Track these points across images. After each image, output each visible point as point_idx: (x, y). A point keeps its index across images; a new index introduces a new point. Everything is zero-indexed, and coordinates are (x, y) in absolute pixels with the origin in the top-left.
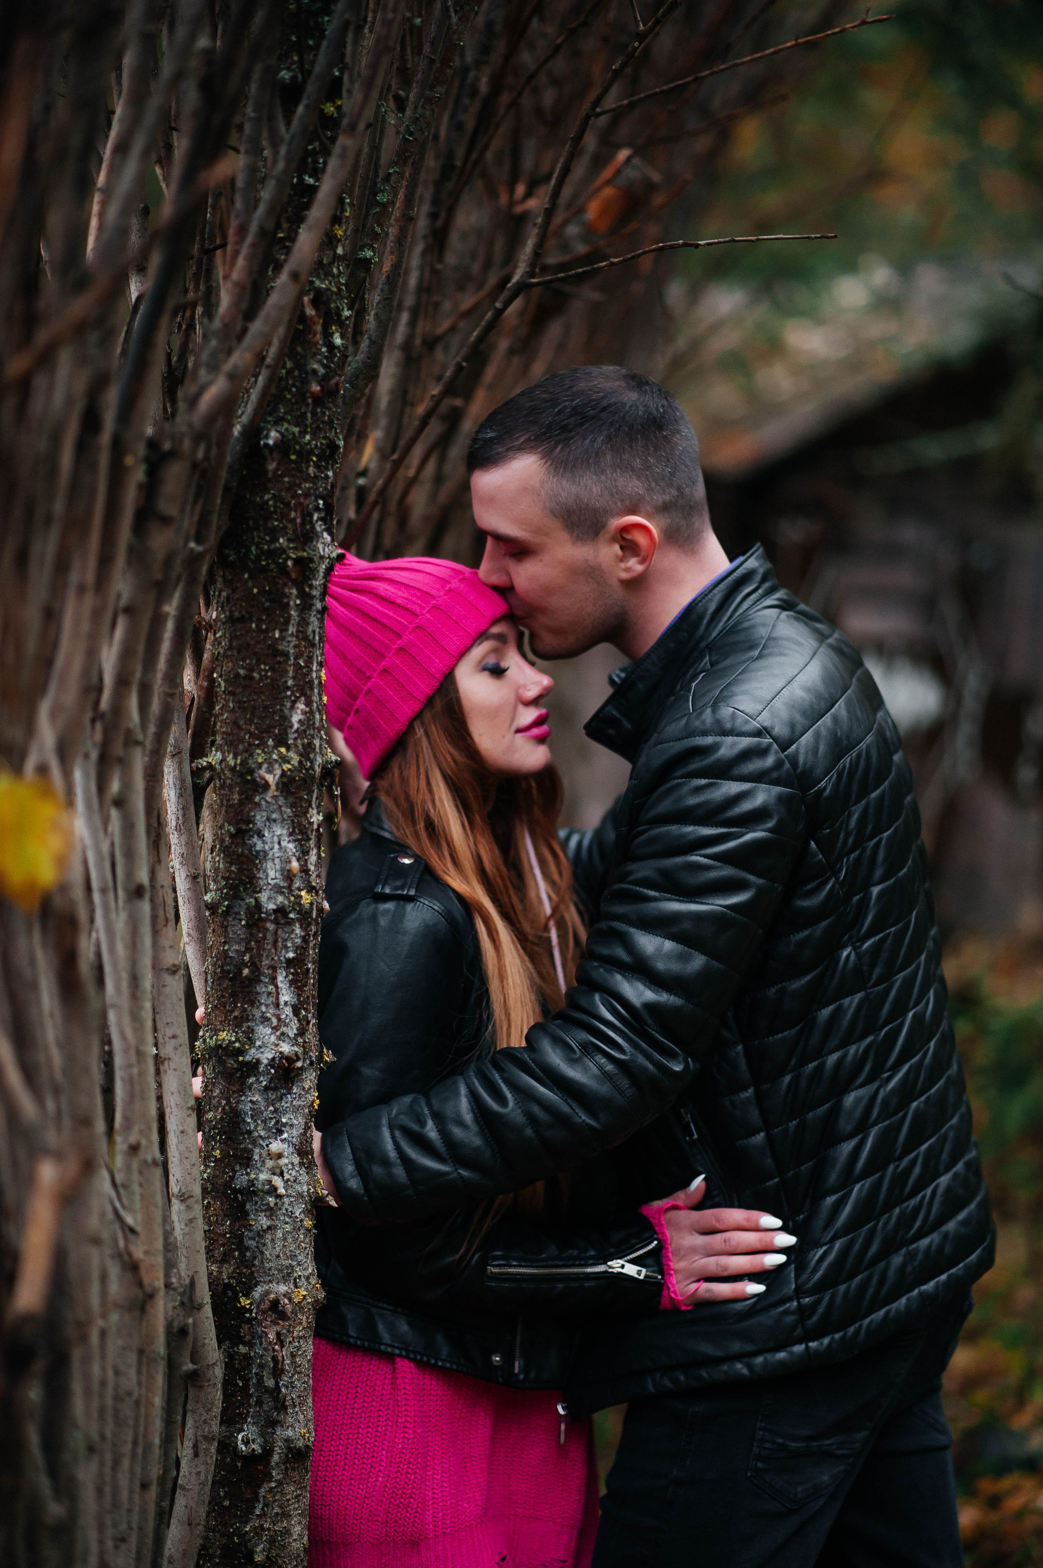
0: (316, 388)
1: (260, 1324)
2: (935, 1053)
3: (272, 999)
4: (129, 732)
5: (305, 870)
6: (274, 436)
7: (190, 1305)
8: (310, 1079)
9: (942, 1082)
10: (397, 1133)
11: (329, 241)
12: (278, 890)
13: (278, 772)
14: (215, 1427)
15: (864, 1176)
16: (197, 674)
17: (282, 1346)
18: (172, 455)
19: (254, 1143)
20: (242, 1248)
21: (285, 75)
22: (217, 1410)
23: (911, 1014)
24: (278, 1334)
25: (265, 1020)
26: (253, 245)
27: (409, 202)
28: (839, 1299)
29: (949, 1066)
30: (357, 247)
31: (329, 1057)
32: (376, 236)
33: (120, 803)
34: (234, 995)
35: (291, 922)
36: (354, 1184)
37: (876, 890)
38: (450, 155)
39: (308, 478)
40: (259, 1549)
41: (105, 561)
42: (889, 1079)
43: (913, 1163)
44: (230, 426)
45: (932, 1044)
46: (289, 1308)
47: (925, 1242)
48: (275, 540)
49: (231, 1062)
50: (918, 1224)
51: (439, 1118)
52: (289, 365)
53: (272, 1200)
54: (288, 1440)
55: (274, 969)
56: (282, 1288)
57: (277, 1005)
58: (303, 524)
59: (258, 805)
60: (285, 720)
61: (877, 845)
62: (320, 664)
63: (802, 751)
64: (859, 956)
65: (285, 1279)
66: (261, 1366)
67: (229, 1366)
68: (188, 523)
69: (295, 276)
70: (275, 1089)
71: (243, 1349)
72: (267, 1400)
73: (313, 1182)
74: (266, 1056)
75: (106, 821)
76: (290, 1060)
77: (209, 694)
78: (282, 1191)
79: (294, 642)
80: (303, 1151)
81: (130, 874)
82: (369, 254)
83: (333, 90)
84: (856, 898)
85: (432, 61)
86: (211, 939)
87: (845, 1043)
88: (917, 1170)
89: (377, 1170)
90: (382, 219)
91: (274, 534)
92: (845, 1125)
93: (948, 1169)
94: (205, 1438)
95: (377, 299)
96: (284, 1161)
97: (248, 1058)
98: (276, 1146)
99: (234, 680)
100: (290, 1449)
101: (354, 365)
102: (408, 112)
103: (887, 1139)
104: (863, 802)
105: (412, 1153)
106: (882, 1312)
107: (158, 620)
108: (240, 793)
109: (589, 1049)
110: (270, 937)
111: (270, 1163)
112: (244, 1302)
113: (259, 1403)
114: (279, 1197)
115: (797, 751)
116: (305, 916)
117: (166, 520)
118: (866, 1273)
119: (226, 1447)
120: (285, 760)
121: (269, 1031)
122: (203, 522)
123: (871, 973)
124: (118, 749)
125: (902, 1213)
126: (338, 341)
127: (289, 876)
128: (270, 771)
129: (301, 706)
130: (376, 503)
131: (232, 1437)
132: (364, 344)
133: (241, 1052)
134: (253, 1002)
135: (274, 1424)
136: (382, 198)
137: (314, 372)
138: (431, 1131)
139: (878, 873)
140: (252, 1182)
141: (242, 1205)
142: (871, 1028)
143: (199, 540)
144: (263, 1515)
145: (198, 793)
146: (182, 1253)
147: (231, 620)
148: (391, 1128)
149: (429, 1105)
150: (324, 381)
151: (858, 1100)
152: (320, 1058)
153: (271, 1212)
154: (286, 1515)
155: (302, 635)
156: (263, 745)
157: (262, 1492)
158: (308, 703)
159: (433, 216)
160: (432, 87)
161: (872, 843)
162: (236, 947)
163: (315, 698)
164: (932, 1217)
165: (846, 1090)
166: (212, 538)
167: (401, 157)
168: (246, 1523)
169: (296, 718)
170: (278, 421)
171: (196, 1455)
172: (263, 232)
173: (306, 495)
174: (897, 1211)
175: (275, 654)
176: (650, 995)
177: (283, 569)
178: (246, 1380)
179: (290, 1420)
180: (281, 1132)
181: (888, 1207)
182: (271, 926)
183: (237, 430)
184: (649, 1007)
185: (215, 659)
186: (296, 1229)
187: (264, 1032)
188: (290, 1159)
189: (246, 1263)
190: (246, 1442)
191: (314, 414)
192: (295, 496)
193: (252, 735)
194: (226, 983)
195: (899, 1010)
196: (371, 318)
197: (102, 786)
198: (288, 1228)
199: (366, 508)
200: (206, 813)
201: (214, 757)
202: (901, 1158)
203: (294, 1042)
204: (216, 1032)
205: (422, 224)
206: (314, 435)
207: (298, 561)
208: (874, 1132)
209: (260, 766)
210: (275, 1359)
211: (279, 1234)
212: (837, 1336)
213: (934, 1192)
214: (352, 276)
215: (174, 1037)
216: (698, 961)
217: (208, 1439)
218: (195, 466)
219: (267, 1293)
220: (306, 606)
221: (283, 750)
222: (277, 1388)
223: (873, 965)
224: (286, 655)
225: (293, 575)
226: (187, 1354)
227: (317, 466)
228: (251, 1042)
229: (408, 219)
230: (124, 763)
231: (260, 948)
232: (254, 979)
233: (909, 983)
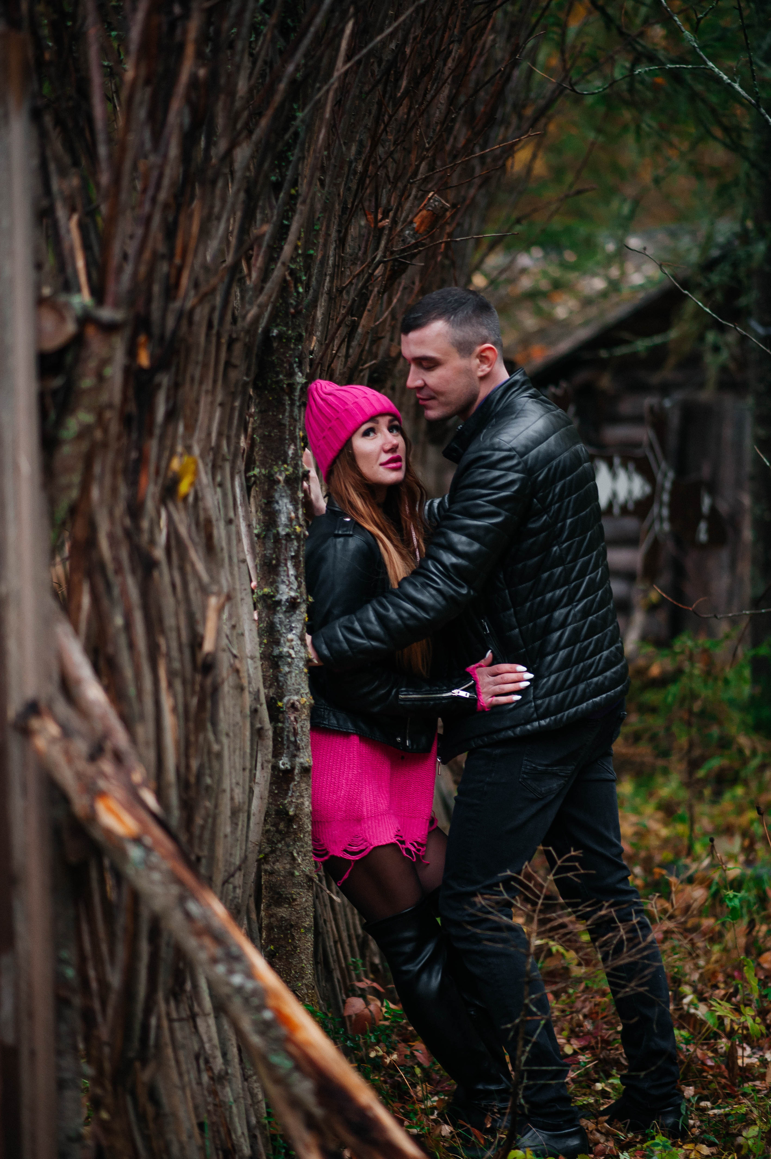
0: (292, 310)
1: (287, 713)
2: (601, 597)
3: (285, 573)
4: (223, 456)
5: (297, 517)
6: (275, 332)
7: (257, 699)
8: (303, 608)
9: (605, 610)
10: (343, 629)
11: (296, 248)
12: (286, 526)
13: (284, 475)
14: (270, 756)
15: (564, 647)
16: (246, 438)
17: (297, 722)
18: (237, 339)
19: (281, 635)
20: (278, 681)
21: (273, 178)
22: (271, 749)
23: (587, 577)
24: (295, 718)
25: (283, 582)
26: (265, 252)
27: (328, 227)
28: (553, 702)
29: (609, 604)
30: (306, 249)
31: (311, 599)
32: (315, 244)
33: (221, 485)
34: (269, 572)
35: (292, 540)
36: (326, 652)
37: (569, 521)
38: (345, 203)
39: (291, 349)
40: (291, 810)
41: (215, 382)
42: (577, 606)
43: (590, 643)
44: (257, 328)
45: (600, 592)
46: (299, 706)
47: (595, 680)
48: (278, 376)
49: (269, 602)
50: (592, 671)
51: (360, 621)
52: (281, 301)
53: (289, 660)
54: (301, 763)
55: (286, 560)
56: (296, 698)
57: (288, 576)
58: (290, 368)
59: (276, 490)
60: (286, 454)
61: (569, 502)
62: (300, 429)
63: (530, 458)
64: (561, 550)
65: (297, 693)
66: (288, 732)
67: (275, 732)
68: (243, 368)
69: (284, 264)
70: (289, 612)
71: (280, 725)
72: (292, 748)
73: (307, 652)
74: (284, 598)
75: (216, 492)
76: (294, 599)
77: (252, 445)
78: (294, 656)
79: (288, 419)
80: (302, 639)
81: (226, 514)
82: (312, 252)
83: (295, 184)
84: (559, 525)
85: (335, 166)
86: (258, 549)
87: (554, 589)
88: (592, 647)
89: (335, 645)
90: (317, 236)
91: (277, 374)
92: (555, 624)
93: (608, 648)
94: (266, 761)
95: (316, 271)
96: (294, 643)
97: (277, 599)
98: (290, 636)
99: (263, 437)
100: (302, 767)
101: (307, 301)
102: (326, 189)
103: (576, 632)
104: (563, 482)
105: (350, 637)
106: (574, 709)
107: (233, 409)
108: (269, 485)
109: (425, 585)
110: (284, 547)
111: (288, 644)
112: (280, 704)
113: (288, 748)
114: (293, 658)
115: (527, 459)
116: (298, 537)
117: (235, 367)
118: (567, 691)
119: (275, 767)
120: (287, 470)
121: (285, 587)
122: (248, 369)
123: (566, 558)
124: (219, 462)
125: (584, 666)
126: (301, 290)
127: (290, 520)
128: (281, 475)
129: (292, 447)
130: (319, 363)
131: (277, 763)
132: (311, 291)
133: (273, 596)
134: (278, 574)
135: (295, 756)
136: (317, 227)
137: (291, 304)
138: (357, 626)
139: (570, 513)
140: (281, 652)
141: (277, 663)
142: (567, 582)
143: (247, 375)
144: (292, 796)
145: (249, 489)
146: (253, 681)
147: (261, 412)
148: (340, 627)
149: (356, 616)
150: (295, 307)
151: (561, 614)
152: (307, 599)
153: (290, 665)
154: (302, 796)
155: (291, 416)
156: (277, 464)
157: (291, 786)
158: (295, 445)
159: (339, 232)
160: (336, 179)
161: (567, 500)
162: (269, 552)
163: (298, 443)
164: (599, 668)
165: (554, 610)
166: (252, 376)
167: (324, 210)
168: (285, 799)
169: (290, 452)
170: (277, 325)
171: (263, 769)
172: (269, 246)
173: (291, 356)
174: (582, 664)
175: (280, 425)
176: (454, 560)
177: (282, 388)
178: (282, 738)
179: (302, 755)
180: (292, 630)
181: (577, 663)
182: (284, 542)
183: (260, 330)
184: (453, 565)
185: (254, 429)
186: (301, 672)
187: (283, 588)
188: (296, 642)
189: (280, 687)
190: (283, 764)
191: (292, 322)
192: (286, 357)
193: (272, 460)
194: (265, 568)
195: (582, 574)
196: (314, 279)
197: (214, 478)
198: (297, 672)
199: (314, 366)
200: (252, 500)
201: (256, 471)
202: (584, 640)
203: (296, 591)
204: (262, 589)
205: (334, 235)
206: (293, 331)
207: (289, 385)
208: (569, 629)
209: (276, 473)
210: (294, 729)
211: (293, 674)
212: (553, 718)
213: (600, 658)
214: (305, 262)
215: (245, 590)
216: (476, 546)
217: (268, 762)
218: (245, 345)
219: (289, 700)
220: (292, 404)
221: (286, 466)
222: (296, 741)
223: (567, 554)
224: (285, 425)
225: (287, 391)
226: (258, 720)
227: (295, 344)
228: (277, 591)
229: (328, 235)
230: (222, 468)
231: (280, 551)
232: (278, 565)
233: (587, 563)
